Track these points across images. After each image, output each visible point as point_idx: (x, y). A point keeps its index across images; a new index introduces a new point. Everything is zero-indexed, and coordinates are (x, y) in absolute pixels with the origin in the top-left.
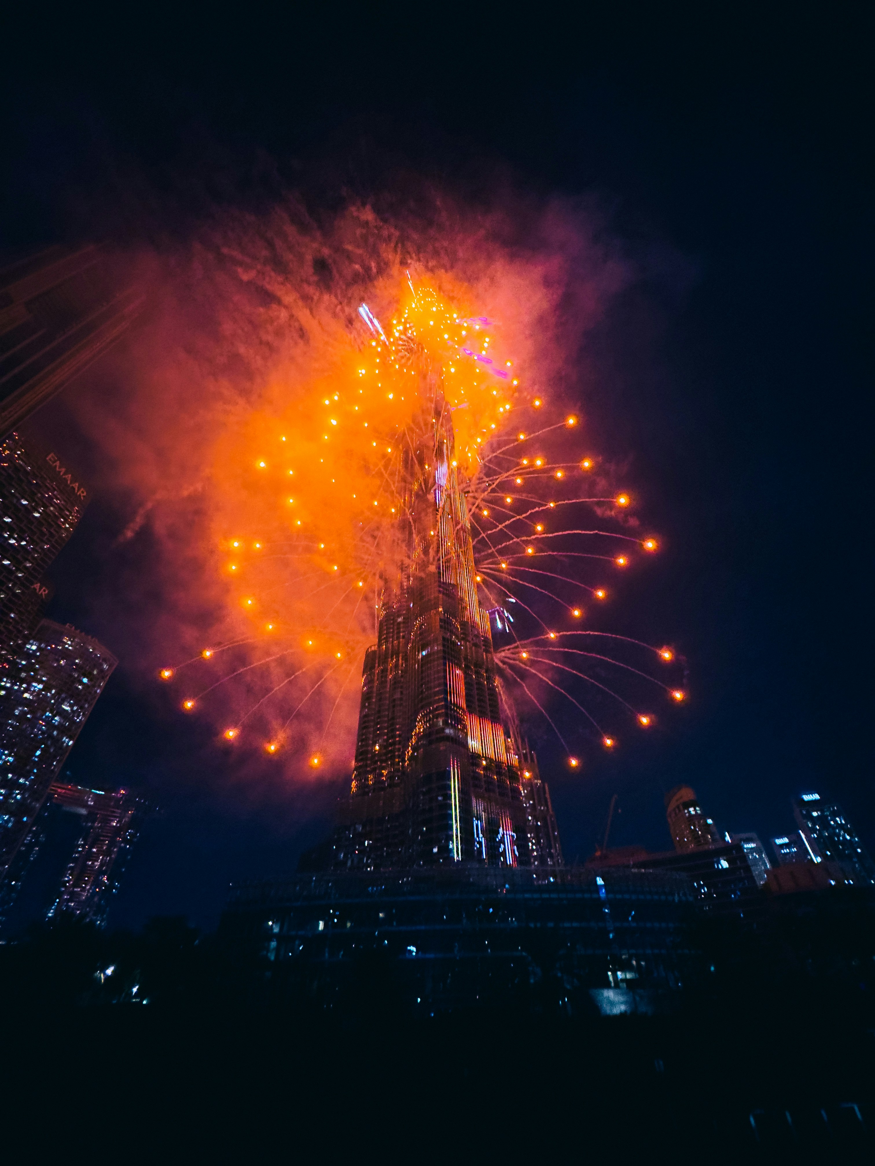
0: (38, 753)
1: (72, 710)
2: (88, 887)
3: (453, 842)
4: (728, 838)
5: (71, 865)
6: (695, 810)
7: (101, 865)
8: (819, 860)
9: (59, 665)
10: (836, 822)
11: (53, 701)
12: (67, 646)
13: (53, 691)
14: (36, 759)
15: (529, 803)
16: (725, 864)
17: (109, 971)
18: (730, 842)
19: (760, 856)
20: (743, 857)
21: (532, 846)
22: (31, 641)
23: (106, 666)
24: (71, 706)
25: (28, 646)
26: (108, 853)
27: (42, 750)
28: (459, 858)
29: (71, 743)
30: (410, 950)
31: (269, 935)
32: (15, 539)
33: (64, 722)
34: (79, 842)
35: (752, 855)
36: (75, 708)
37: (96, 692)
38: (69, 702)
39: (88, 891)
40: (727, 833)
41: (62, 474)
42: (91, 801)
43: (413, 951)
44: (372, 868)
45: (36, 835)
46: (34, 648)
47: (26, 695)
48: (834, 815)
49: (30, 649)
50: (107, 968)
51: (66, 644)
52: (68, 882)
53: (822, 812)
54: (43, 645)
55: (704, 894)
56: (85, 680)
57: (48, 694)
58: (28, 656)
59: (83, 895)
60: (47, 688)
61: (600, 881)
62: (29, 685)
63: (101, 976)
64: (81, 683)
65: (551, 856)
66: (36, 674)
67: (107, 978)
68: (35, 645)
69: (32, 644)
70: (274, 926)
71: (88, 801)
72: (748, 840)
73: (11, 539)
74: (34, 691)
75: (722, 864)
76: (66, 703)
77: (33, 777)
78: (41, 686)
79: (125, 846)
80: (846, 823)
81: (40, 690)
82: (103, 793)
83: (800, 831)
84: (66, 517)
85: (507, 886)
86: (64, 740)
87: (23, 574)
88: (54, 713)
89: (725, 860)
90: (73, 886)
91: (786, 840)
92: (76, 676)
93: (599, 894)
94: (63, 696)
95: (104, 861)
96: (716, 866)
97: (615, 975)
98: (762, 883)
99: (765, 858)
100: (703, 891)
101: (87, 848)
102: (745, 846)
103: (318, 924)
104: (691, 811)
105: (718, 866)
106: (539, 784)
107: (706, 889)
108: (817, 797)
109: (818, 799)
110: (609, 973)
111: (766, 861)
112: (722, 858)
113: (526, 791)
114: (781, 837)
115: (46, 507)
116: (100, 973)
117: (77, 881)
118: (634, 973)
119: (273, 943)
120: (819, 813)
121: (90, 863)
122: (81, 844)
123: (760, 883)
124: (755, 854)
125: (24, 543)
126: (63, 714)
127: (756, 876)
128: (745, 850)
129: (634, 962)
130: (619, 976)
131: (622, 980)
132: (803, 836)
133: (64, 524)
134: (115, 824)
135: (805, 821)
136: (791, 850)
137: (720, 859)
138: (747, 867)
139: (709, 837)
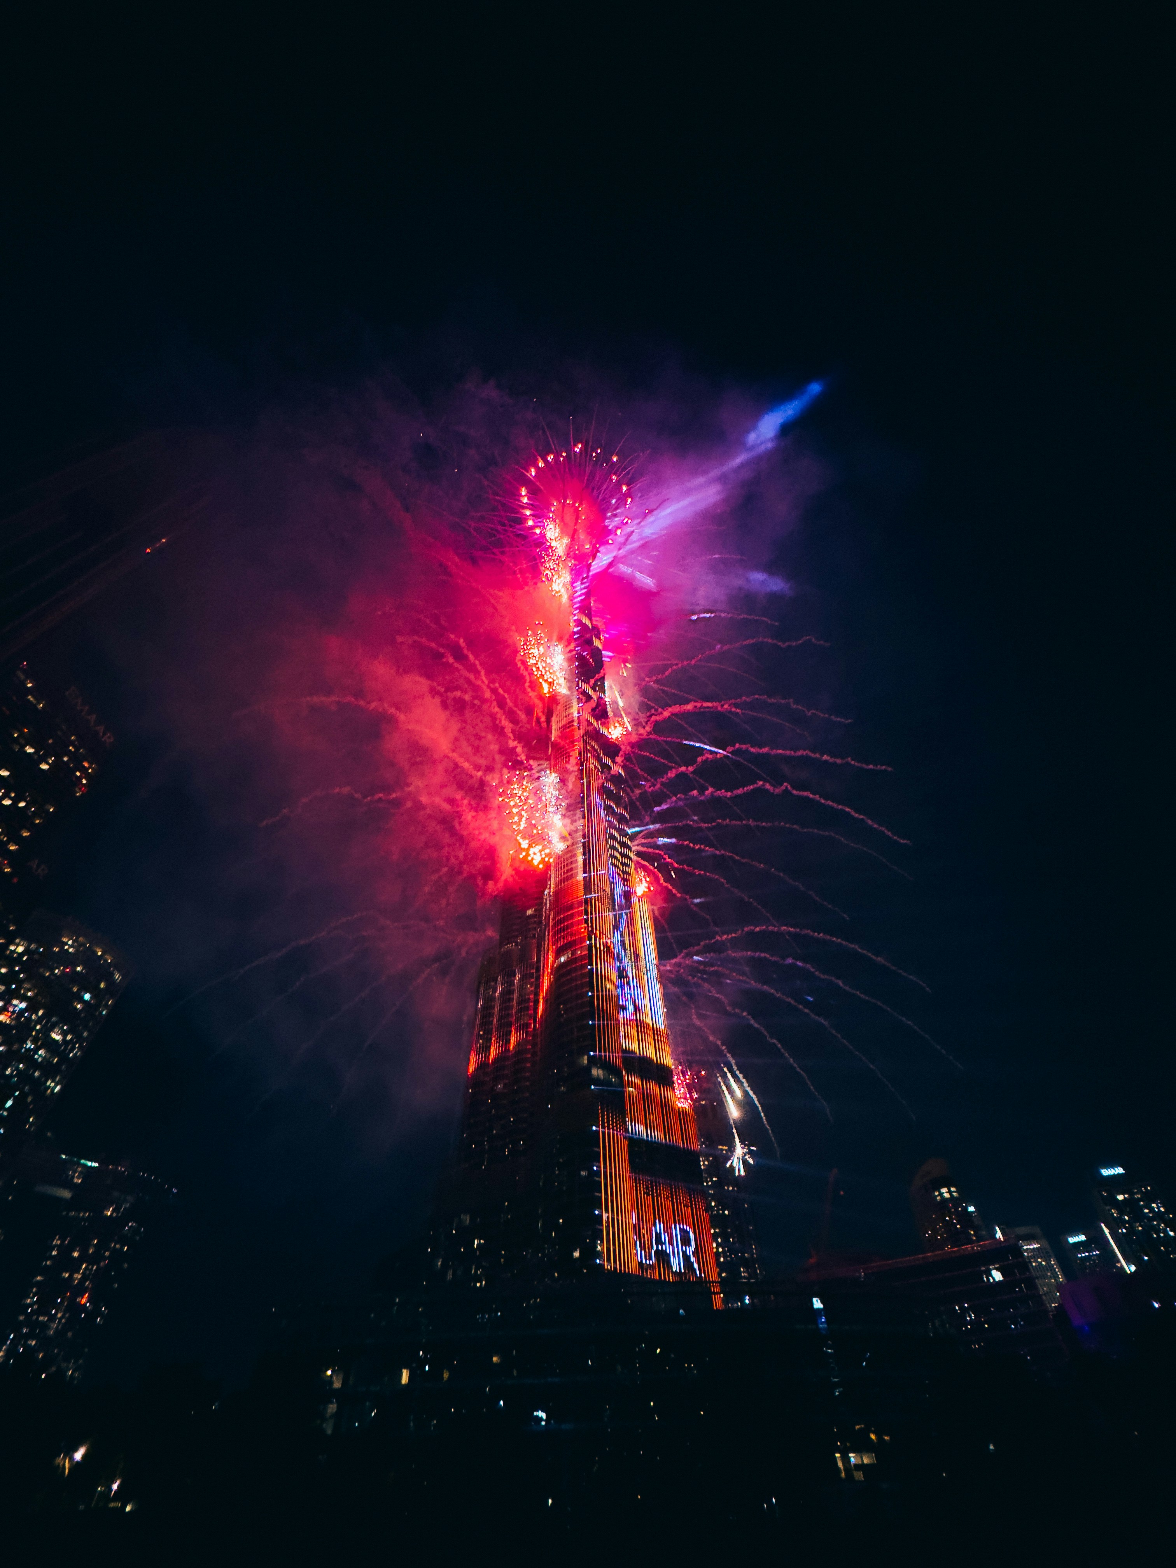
0: (9, 1103)
1: (64, 1039)
2: (59, 1315)
3: (602, 1241)
4: (999, 1235)
5: (38, 1278)
6: (950, 1192)
7: (83, 1280)
8: (1133, 1268)
9: (53, 974)
10: (1152, 1210)
11: (38, 1027)
12: (66, 947)
13: (41, 1013)
14: (5, 1114)
15: (711, 1181)
16: (997, 1276)
17: (78, 1456)
18: (1002, 1240)
19: (1048, 1262)
20: (1024, 1265)
21: (717, 1248)
22: (17, 941)
23: (118, 975)
24: (64, 1034)
25: (12, 948)
26: (91, 1260)
27: (16, 1100)
28: (611, 1267)
29: (58, 1088)
30: (537, 1416)
31: (325, 1391)
32: (10, 798)
33: (50, 1057)
34: (55, 1242)
35: (1036, 1262)
36: (69, 1037)
37: (101, 1012)
38: (62, 1029)
39: (59, 1323)
40: (997, 1228)
41: (83, 714)
42: (78, 1178)
43: (541, 1419)
44: (484, 1283)
46: (20, 949)
48: (1149, 1198)
49: (13, 952)
50: (76, 1450)
51: (66, 944)
52: (31, 1305)
53: (1131, 1194)
54: (33, 946)
55: (971, 1322)
56: (87, 997)
57: (33, 1016)
58: (11, 960)
59: (51, 1329)
60: (33, 1007)
61: (817, 1304)
62: (8, 1003)
63: (64, 1464)
64: (81, 1000)
65: (747, 1264)
66: (18, 988)
67: (76, 1466)
68: (22, 945)
69: (18, 945)
70: (334, 1378)
71: (73, 1177)
72: (1030, 1238)
73: (7, 799)
74: (14, 1012)
75: (994, 1276)
76: (56, 1030)
78: (23, 1005)
79: (122, 1248)
80: (1167, 1212)
81: (22, 1011)
82: (96, 1165)
83: (1103, 1225)
84: (84, 770)
85: (681, 1311)
86: (48, 1084)
87: (17, 847)
88: (39, 1044)
89: (997, 1269)
90: (38, 1312)
91: (1083, 1238)
92: (75, 990)
93: (817, 1325)
94: (54, 1019)
95: (88, 1272)
96: (985, 1279)
97: (845, 1459)
98: (1053, 1305)
99: (1055, 1266)
100: (968, 1318)
101: (65, 1251)
102: (1025, 1247)
103: (401, 1374)
104: (943, 1193)
105: (988, 1279)
106: (724, 1152)
107: (973, 1315)
108: (1120, 1170)
109: (1122, 1174)
110: (837, 1455)
111: (1057, 1270)
112: (993, 1267)
113: (706, 1163)
114: (1075, 1233)
115: (59, 758)
116: (64, 1458)
117: (44, 1307)
118: (874, 1455)
119: (331, 1406)
120: (1126, 1196)
121: (67, 1275)
122: (56, 1245)
123: (1051, 1306)
124: (1039, 1260)
125: (22, 804)
126: (51, 1045)
127: (1045, 1294)
128: (1026, 1254)
129: (873, 1437)
130: (852, 1459)
131: (858, 1467)
132: (1107, 1231)
133: (80, 778)
134: (109, 1214)
135: (1108, 1208)
136: (1091, 1254)
137: (991, 1267)
138: (1031, 1283)
139: (972, 1233)
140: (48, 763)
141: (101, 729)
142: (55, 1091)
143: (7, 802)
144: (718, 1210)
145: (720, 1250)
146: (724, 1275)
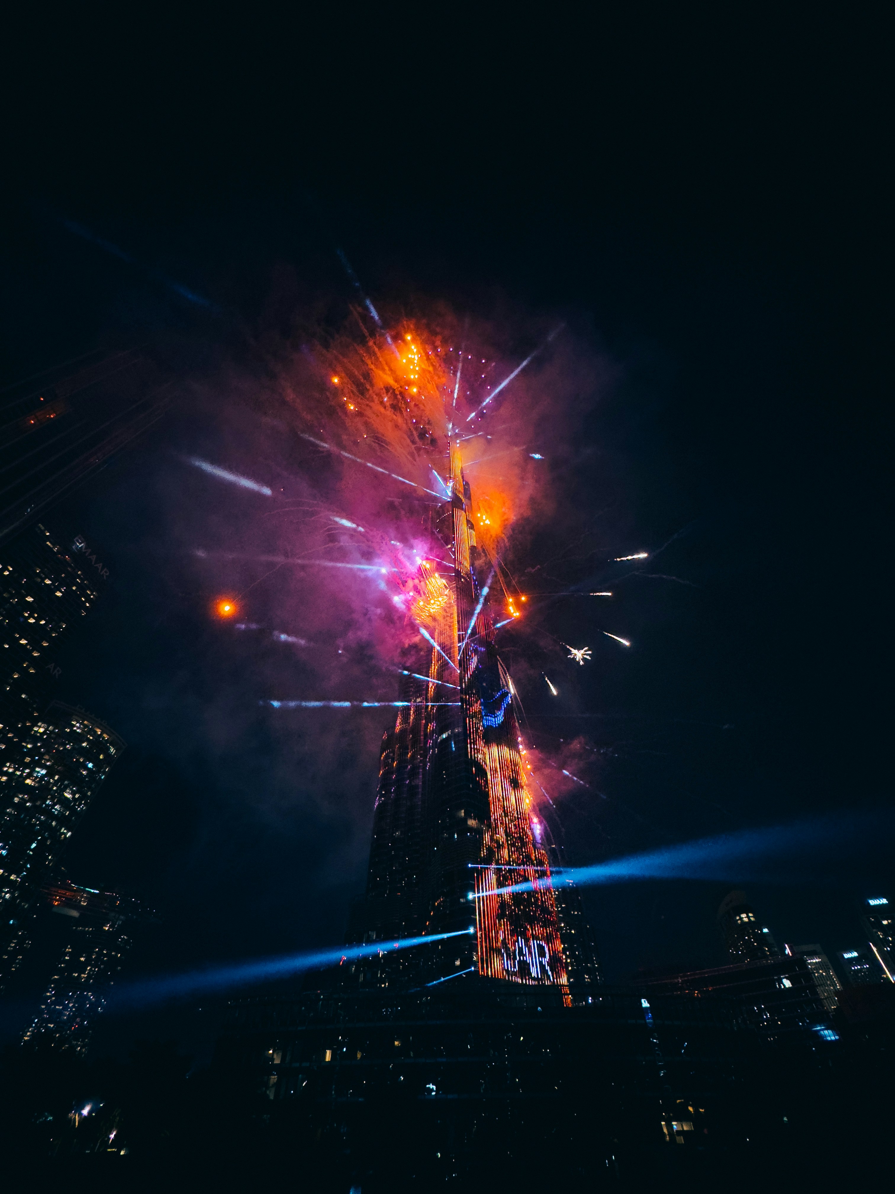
0: (34, 845)
1: (74, 797)
2: (71, 1005)
3: (477, 953)
4: (788, 951)
5: (55, 977)
6: (748, 917)
7: (88, 979)
9: (65, 749)
11: (55, 788)
12: (75, 728)
13: (56, 777)
14: (31, 853)
15: (561, 907)
16: (787, 983)
17: (85, 1112)
18: (791, 955)
19: (828, 973)
20: (808, 974)
21: (566, 959)
22: (39, 724)
23: (113, 749)
24: (73, 793)
25: (35, 729)
27: (39, 843)
28: (484, 973)
29: (69, 834)
30: (429, 1088)
31: (268, 1066)
32: (34, 618)
33: (64, 811)
34: (67, 950)
35: (818, 972)
36: (77, 796)
37: (100, 777)
38: (71, 789)
39: (71, 1010)
40: (786, 946)
41: (87, 554)
42: (84, 902)
43: (432, 1090)
44: (387, 984)
45: (21, 941)
46: (41, 730)
47: (28, 781)
49: (37, 732)
50: (83, 1108)
51: (75, 726)
52: (50, 997)
54: (51, 728)
55: (767, 1020)
56: (90, 765)
57: (51, 780)
58: (35, 738)
59: (65, 1015)
60: (51, 773)
61: (645, 1004)
62: (33, 770)
63: (75, 1118)
64: (86, 768)
65: (589, 972)
66: (41, 759)
67: (83, 1120)
68: (43, 727)
69: (40, 727)
70: (275, 1056)
71: (80, 901)
72: (813, 954)
73: (31, 618)
74: (37, 777)
75: (784, 983)
76: (68, 791)
77: (25, 873)
78: (44, 772)
79: (116, 955)
81: (43, 776)
82: (97, 892)
83: (871, 944)
84: (87, 597)
85: (539, 1008)
86: (62, 831)
87: (39, 654)
88: (55, 801)
89: (787, 978)
90: (55, 1003)
91: (855, 954)
92: (81, 761)
93: (645, 1020)
94: (66, 782)
95: (91, 973)
96: (777, 986)
97: (669, 1126)
98: (833, 1007)
99: (833, 977)
100: (765, 1017)
101: (75, 956)
102: (809, 961)
103: (325, 1053)
104: (743, 918)
105: (780, 986)
106: (571, 885)
107: (768, 1014)
108: (884, 901)
109: (886, 904)
110: (663, 1123)
111: (835, 979)
112: (784, 976)
113: (557, 893)
114: (849, 951)
115: (69, 587)
116: (75, 1114)
117: (60, 997)
118: (692, 1124)
119: (273, 1077)
120: (890, 921)
121: (76, 975)
122: (69, 952)
123: (831, 1008)
124: (821, 971)
125: (43, 622)
126: (64, 802)
127: (826, 999)
128: (809, 966)
129: (691, 1109)
130: (675, 1127)
131: (680, 1133)
132: (875, 949)
133: (84, 602)
134: (107, 929)
135: (874, 930)
136: (862, 967)
137: (782, 977)
138: (813, 988)
139: (767, 949)
140: (61, 592)
141: (100, 566)
142: (67, 836)
143: (32, 621)
144: (566, 930)
145: (569, 961)
146: (571, 980)
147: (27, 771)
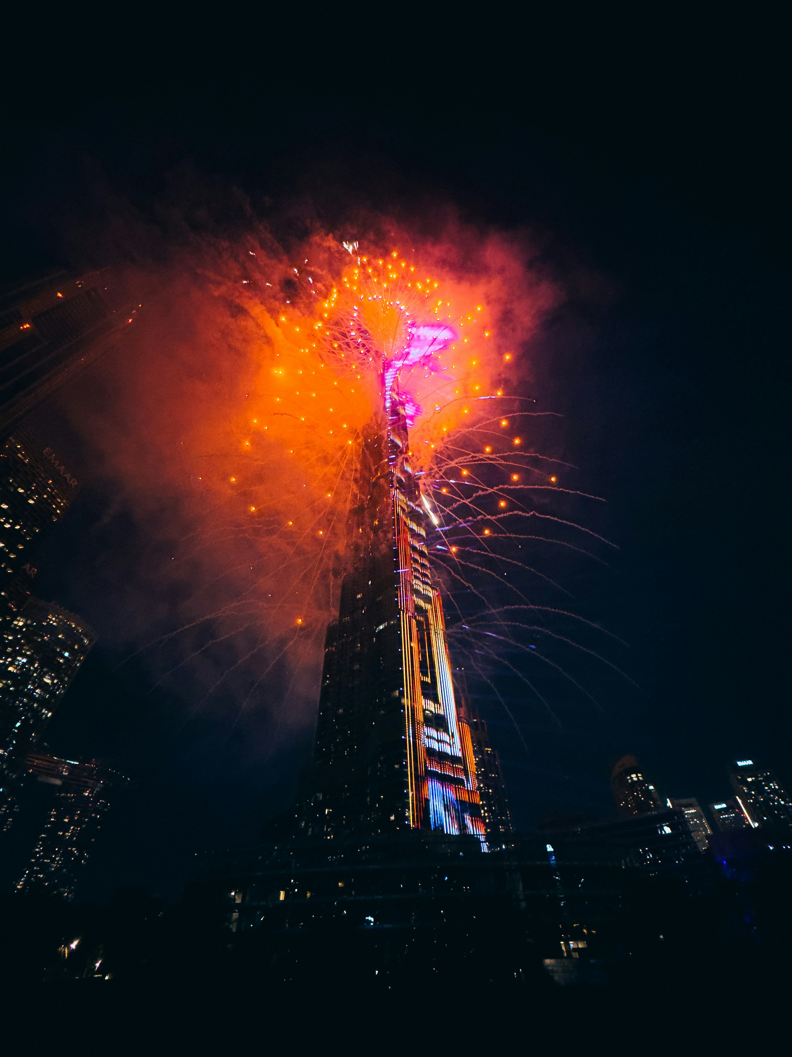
0: (18, 724)
1: (52, 683)
2: (57, 859)
3: (409, 810)
4: (669, 804)
5: (43, 835)
6: (637, 777)
7: (72, 836)
8: (756, 825)
9: (43, 640)
10: (770, 788)
11: (35, 675)
12: (51, 622)
13: (36, 665)
14: (16, 731)
15: (481, 770)
16: (667, 830)
17: (73, 946)
18: (671, 807)
19: (701, 821)
20: (685, 822)
21: (484, 813)
22: (18, 618)
23: (86, 640)
24: (52, 679)
25: (15, 623)
26: (77, 824)
27: (23, 722)
28: (415, 826)
29: (50, 714)
30: (368, 920)
31: (231, 905)
32: (9, 523)
33: (44, 694)
34: (52, 813)
35: (693, 821)
36: (55, 681)
37: (76, 665)
38: (50, 676)
39: (58, 863)
40: (668, 799)
41: (55, 466)
42: (66, 772)
43: (370, 922)
44: (332, 836)
45: (11, 806)
46: (21, 624)
47: (11, 669)
48: (768, 780)
49: (16, 625)
50: (72, 942)
51: (51, 620)
52: (38, 852)
53: (757, 777)
54: (29, 622)
55: (650, 859)
56: (66, 654)
57: (31, 667)
58: (15, 631)
59: (52, 867)
60: (31, 661)
61: (550, 848)
62: (14, 659)
63: (65, 951)
64: (63, 657)
65: (504, 823)
66: (21, 649)
67: (72, 952)
68: (22, 621)
69: (19, 621)
70: (236, 897)
71: (62, 772)
72: (689, 806)
73: (7, 524)
74: (19, 665)
75: (665, 830)
76: (47, 677)
77: (11, 748)
78: (25, 660)
79: (96, 816)
80: (780, 789)
81: (24, 664)
82: (77, 763)
83: (737, 797)
84: (58, 505)
85: (461, 853)
86: (43, 711)
87: (15, 556)
88: (36, 686)
89: (667, 826)
90: (43, 857)
91: (724, 806)
92: (58, 650)
93: (550, 861)
94: (45, 669)
95: (74, 832)
96: (659, 832)
97: (567, 945)
98: (704, 848)
99: (705, 824)
100: (648, 857)
101: (59, 817)
102: (686, 812)
103: (279, 894)
104: (633, 778)
105: (661, 832)
106: (489, 752)
107: (651, 855)
108: (750, 762)
109: (751, 765)
110: (562, 943)
111: (706, 826)
112: (665, 824)
113: (477, 759)
114: (719, 803)
115: (40, 495)
116: (64, 948)
117: (48, 852)
118: (585, 942)
119: (235, 914)
120: (753, 778)
121: (61, 833)
122: (54, 815)
123: (702, 849)
124: (695, 820)
125: (18, 527)
126: (44, 686)
127: (698, 842)
128: (686, 816)
129: (585, 931)
130: (572, 945)
131: (574, 950)
132: (740, 801)
133: (55, 510)
134: (87, 794)
135: (741, 786)
136: (729, 816)
137: (663, 825)
138: (688, 833)
139: (652, 803)
140: (33, 500)
142: (48, 716)
143: (7, 526)
144: (485, 790)
145: (486, 814)
146: (489, 830)
147: (9, 660)
